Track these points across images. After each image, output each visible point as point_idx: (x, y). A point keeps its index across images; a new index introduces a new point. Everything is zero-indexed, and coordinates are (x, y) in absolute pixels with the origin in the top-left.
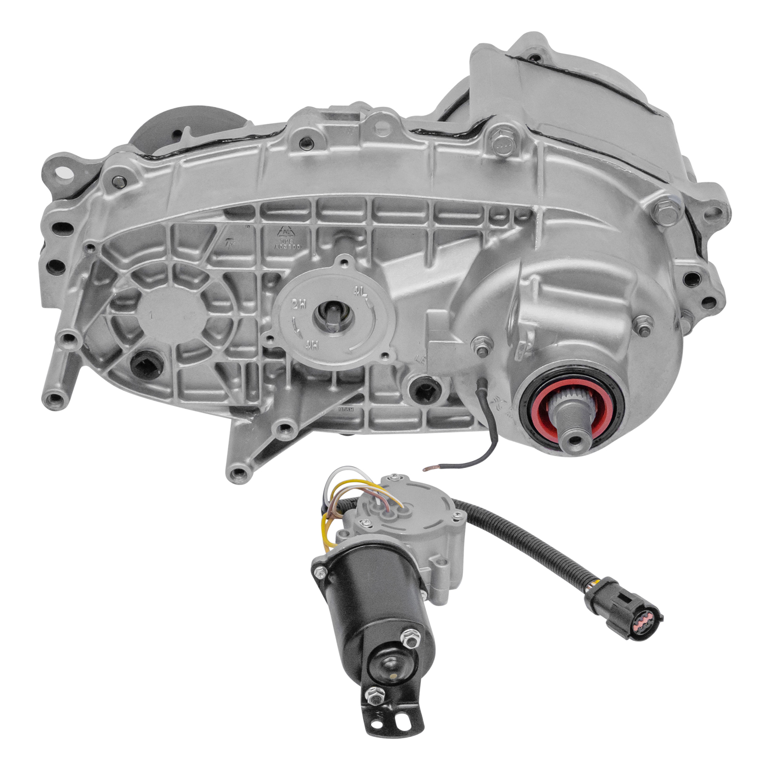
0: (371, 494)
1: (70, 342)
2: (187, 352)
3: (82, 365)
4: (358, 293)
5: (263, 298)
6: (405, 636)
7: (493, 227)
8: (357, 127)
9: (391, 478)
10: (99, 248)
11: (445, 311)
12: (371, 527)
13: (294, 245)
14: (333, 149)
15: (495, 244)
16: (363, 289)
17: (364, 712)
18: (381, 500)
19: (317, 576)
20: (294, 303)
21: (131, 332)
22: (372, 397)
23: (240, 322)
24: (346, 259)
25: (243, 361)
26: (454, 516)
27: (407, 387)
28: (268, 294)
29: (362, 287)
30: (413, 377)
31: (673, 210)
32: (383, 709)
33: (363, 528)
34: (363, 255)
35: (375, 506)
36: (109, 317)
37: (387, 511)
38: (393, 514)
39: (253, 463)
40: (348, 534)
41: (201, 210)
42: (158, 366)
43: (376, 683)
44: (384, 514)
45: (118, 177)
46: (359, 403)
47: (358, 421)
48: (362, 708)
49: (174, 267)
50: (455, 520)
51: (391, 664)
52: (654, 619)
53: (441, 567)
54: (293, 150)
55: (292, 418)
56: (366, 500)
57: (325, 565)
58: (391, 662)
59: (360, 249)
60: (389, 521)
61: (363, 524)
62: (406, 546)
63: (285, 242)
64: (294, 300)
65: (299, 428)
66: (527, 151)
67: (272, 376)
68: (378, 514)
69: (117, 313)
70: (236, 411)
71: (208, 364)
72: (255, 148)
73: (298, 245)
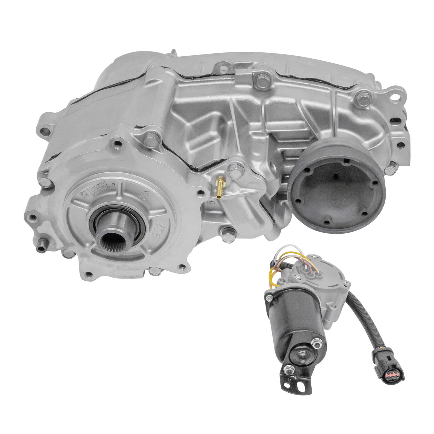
0: (301, 262)
6: (314, 341)
9: (313, 256)
12: (300, 280)
17: (281, 377)
18: (308, 266)
19: (267, 300)
26: (345, 284)
32: (291, 378)
33: (296, 280)
35: (304, 269)
37: (310, 273)
38: (313, 276)
40: (284, 281)
43: (291, 363)
44: (308, 274)
48: (280, 375)
50: (345, 286)
51: (303, 355)
52: (399, 377)
53: (333, 309)
56: (299, 265)
57: (272, 295)
58: (303, 354)
60: (310, 278)
61: (296, 277)
62: (317, 295)
68: (305, 274)
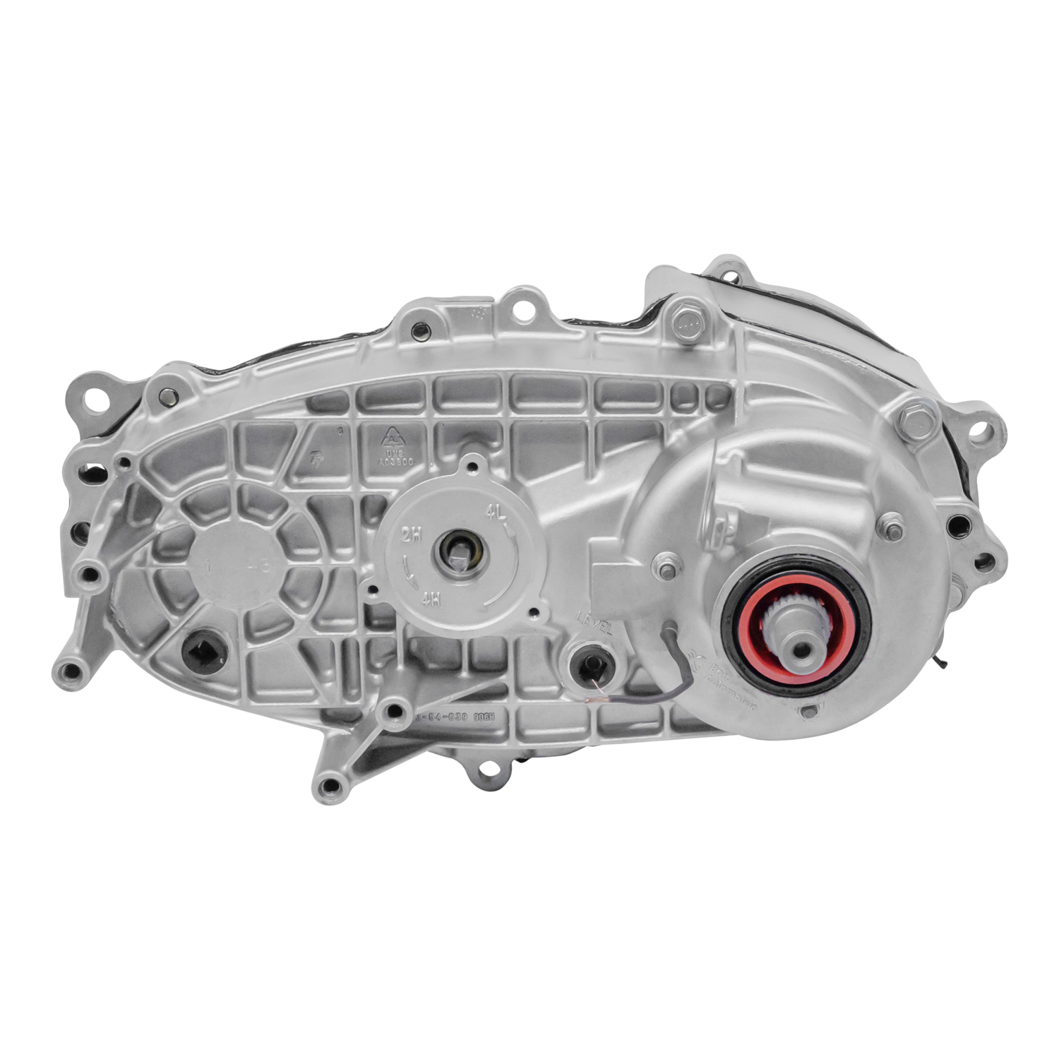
1: (91, 583)
2: (259, 630)
3: (113, 649)
4: (493, 513)
5: (363, 539)
7: (675, 414)
8: (488, 308)
10: (136, 465)
11: (614, 539)
13: (405, 459)
14: (458, 339)
15: (679, 439)
16: (499, 508)
20: (405, 532)
21: (182, 600)
22: (519, 691)
23: (333, 575)
24: (474, 462)
25: (337, 637)
27: (567, 663)
28: (370, 532)
29: (498, 506)
30: (574, 647)
31: (926, 414)
34: (499, 463)
36: (152, 571)
39: (352, 774)
41: (275, 401)
42: (219, 651)
45: (167, 390)
46: (501, 699)
47: (501, 733)
49: (240, 492)
54: (403, 340)
55: (404, 696)
59: (494, 455)
63: (392, 455)
64: (405, 528)
65: (414, 713)
66: (721, 339)
67: (379, 665)
69: (162, 564)
70: (328, 717)
71: (288, 642)
72: (352, 346)
73: (410, 459)
